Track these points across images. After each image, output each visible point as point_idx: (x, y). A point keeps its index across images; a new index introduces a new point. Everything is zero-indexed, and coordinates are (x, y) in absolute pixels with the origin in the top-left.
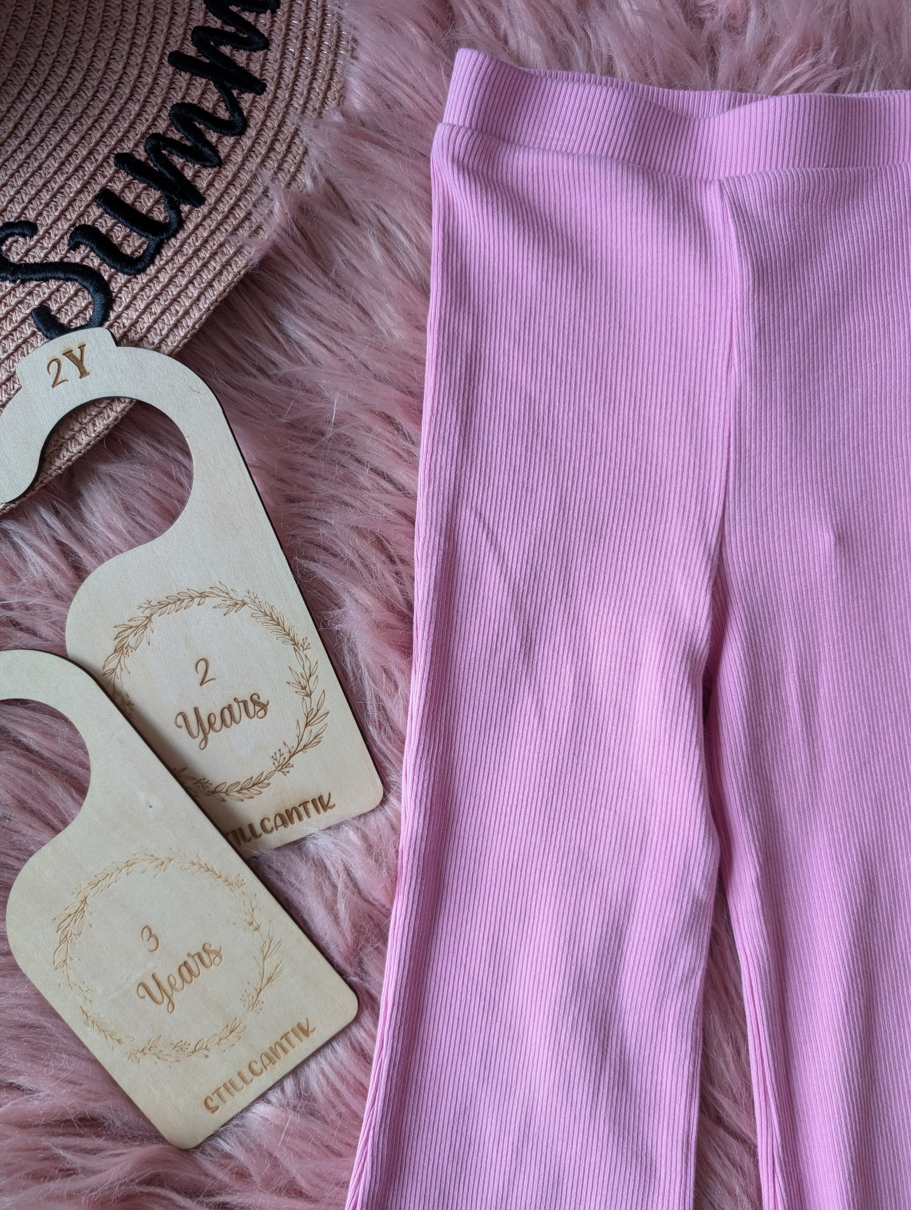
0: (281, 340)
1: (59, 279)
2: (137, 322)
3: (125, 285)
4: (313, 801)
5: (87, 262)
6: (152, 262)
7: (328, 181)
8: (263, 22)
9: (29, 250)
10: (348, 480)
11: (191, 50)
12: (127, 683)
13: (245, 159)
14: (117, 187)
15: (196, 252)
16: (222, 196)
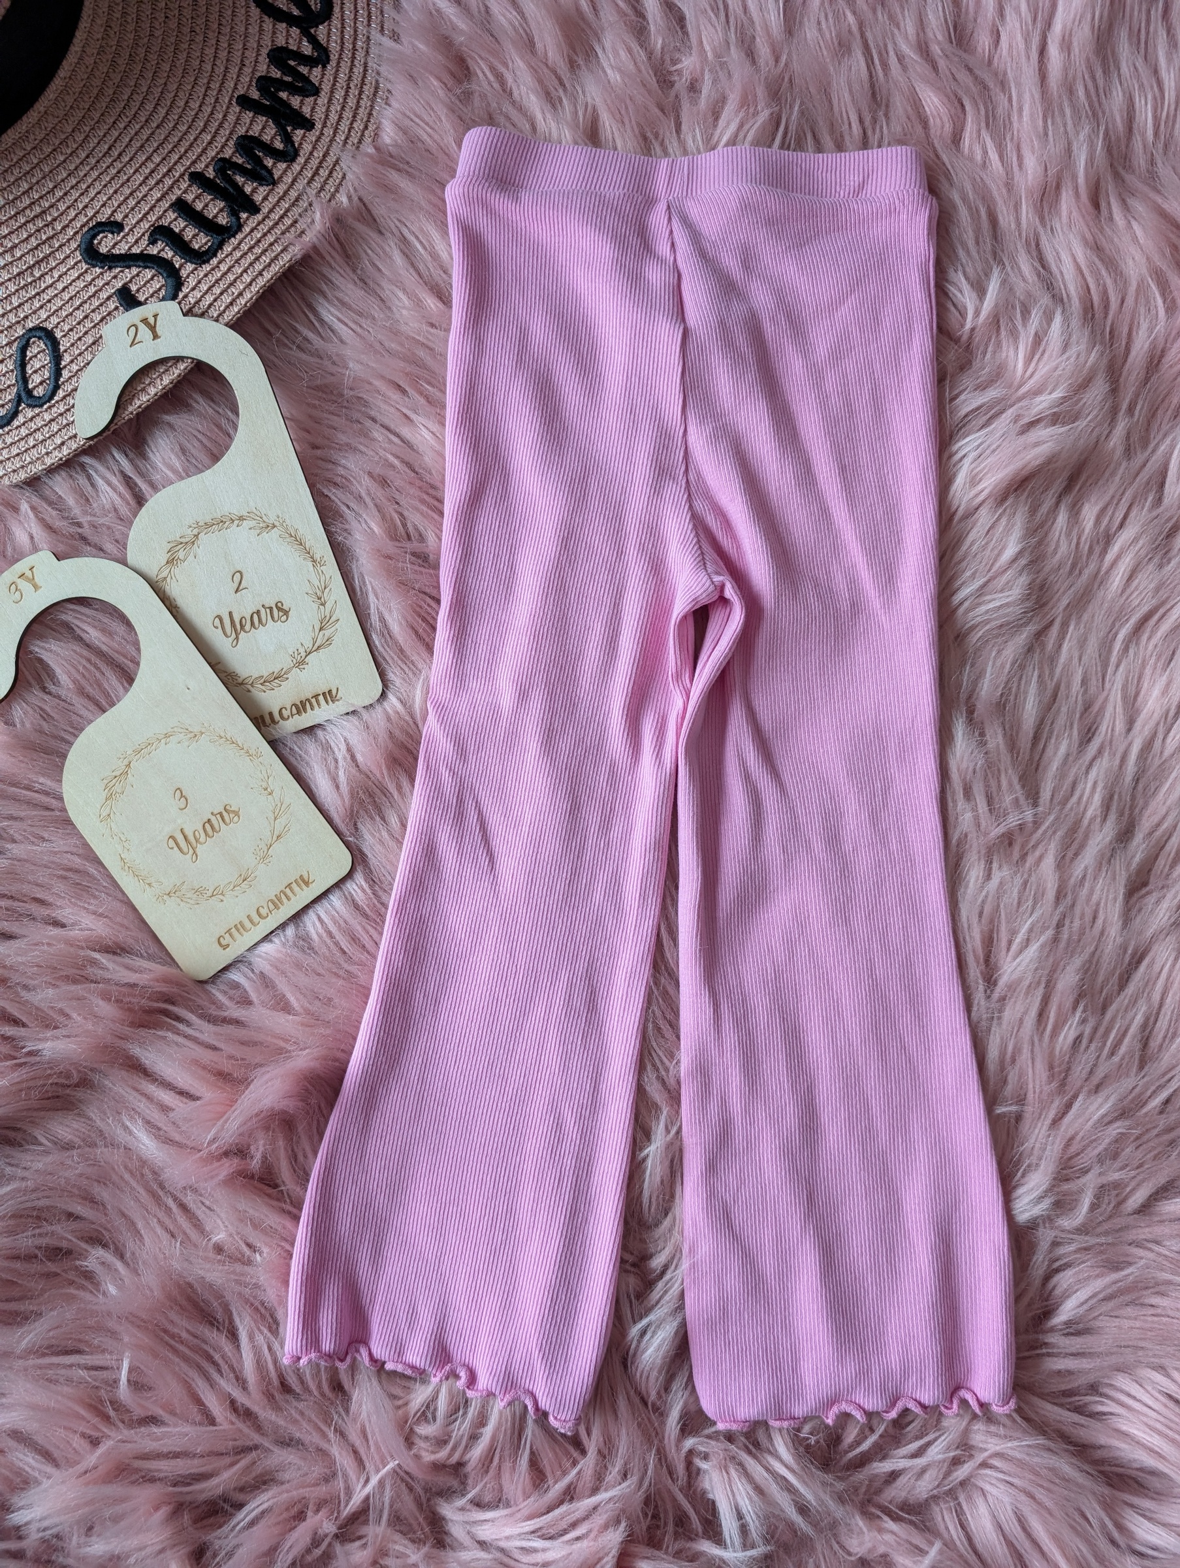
0: (316, 324)
1: (139, 266)
2: (200, 300)
3: (192, 272)
4: (324, 694)
5: (163, 254)
6: (215, 255)
7: (360, 199)
8: (315, 74)
9: (116, 244)
10: (365, 434)
11: (255, 94)
12: (174, 590)
13: (294, 180)
14: (189, 197)
15: (251, 248)
16: (274, 207)
